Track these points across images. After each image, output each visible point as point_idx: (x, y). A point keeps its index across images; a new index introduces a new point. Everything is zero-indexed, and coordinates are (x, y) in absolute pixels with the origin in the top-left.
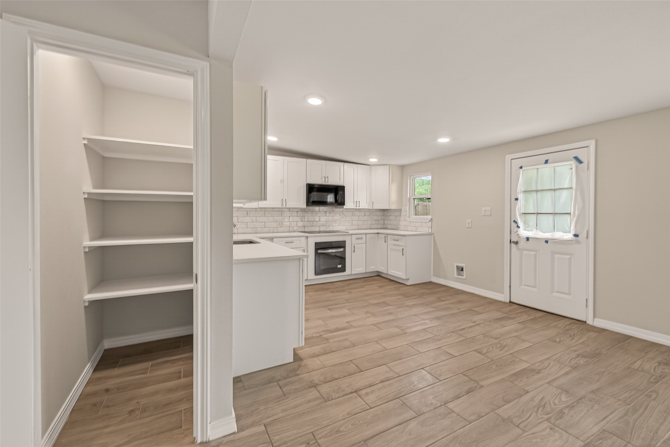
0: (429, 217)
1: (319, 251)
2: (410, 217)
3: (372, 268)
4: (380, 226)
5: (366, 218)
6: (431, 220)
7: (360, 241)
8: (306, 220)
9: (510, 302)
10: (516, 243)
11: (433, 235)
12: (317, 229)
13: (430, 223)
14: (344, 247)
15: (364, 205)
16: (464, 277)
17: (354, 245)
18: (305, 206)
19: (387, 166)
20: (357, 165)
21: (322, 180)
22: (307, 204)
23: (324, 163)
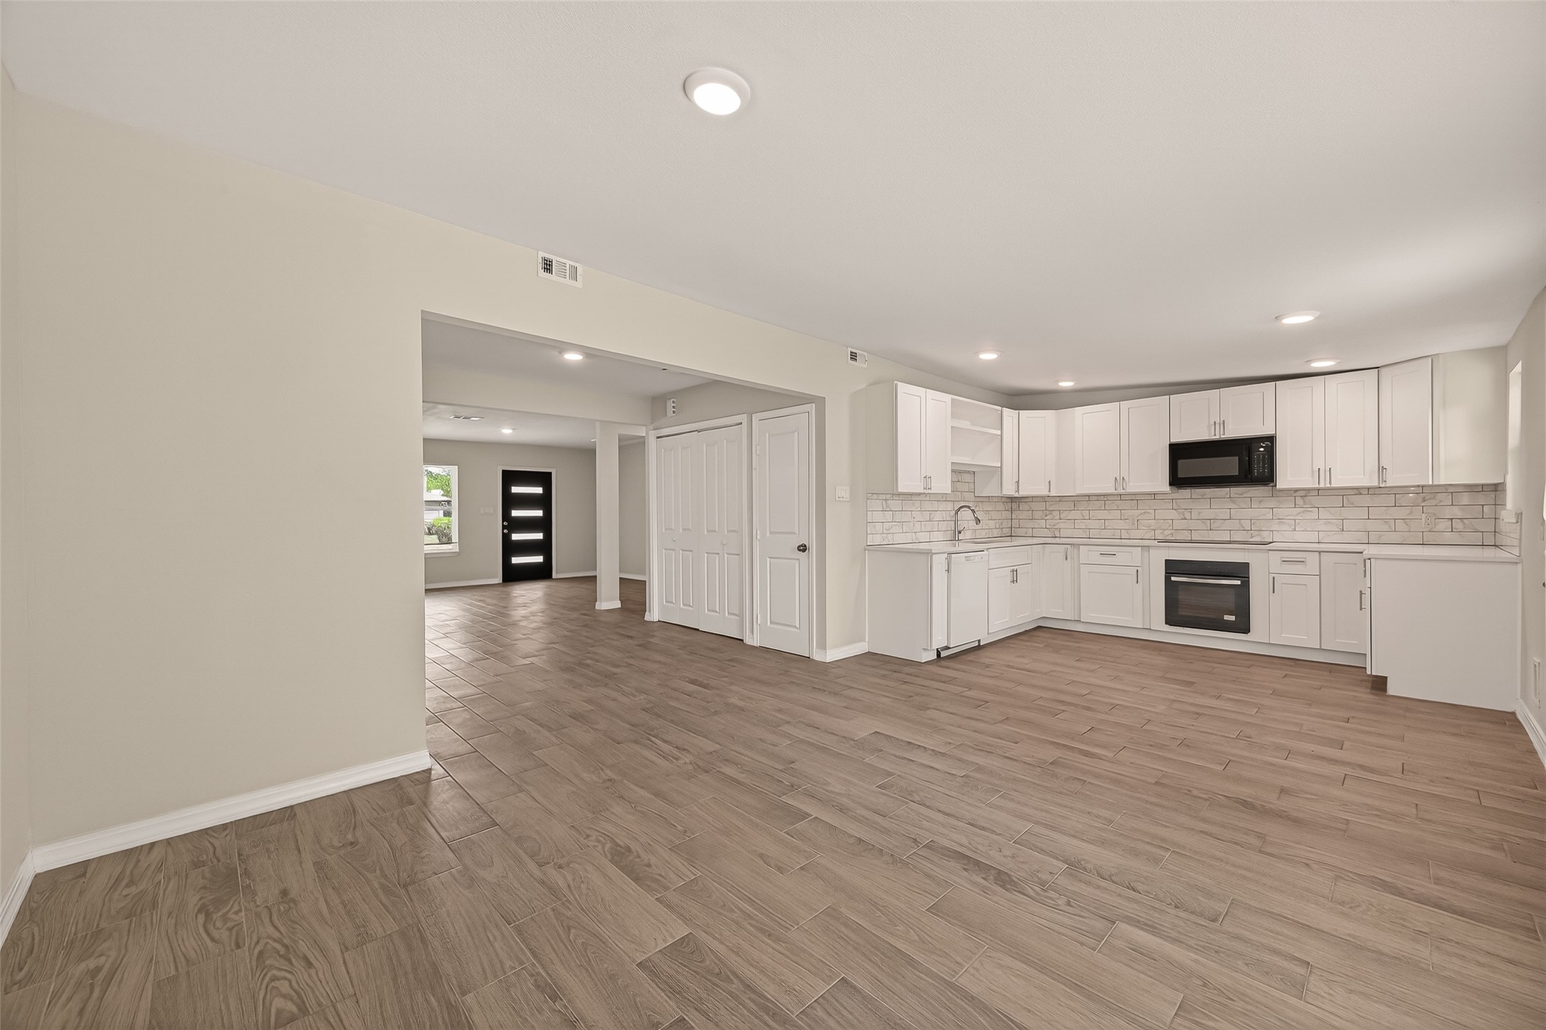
1: (1175, 578)
3: (1342, 643)
6: (1520, 514)
7: (1296, 568)
8: (1195, 515)
11: (1520, 566)
14: (1246, 577)
15: (1350, 477)
17: (1274, 575)
18: (1166, 488)
19: (1426, 359)
20: (1326, 376)
21: (1210, 431)
22: (1171, 484)
23: (1214, 393)
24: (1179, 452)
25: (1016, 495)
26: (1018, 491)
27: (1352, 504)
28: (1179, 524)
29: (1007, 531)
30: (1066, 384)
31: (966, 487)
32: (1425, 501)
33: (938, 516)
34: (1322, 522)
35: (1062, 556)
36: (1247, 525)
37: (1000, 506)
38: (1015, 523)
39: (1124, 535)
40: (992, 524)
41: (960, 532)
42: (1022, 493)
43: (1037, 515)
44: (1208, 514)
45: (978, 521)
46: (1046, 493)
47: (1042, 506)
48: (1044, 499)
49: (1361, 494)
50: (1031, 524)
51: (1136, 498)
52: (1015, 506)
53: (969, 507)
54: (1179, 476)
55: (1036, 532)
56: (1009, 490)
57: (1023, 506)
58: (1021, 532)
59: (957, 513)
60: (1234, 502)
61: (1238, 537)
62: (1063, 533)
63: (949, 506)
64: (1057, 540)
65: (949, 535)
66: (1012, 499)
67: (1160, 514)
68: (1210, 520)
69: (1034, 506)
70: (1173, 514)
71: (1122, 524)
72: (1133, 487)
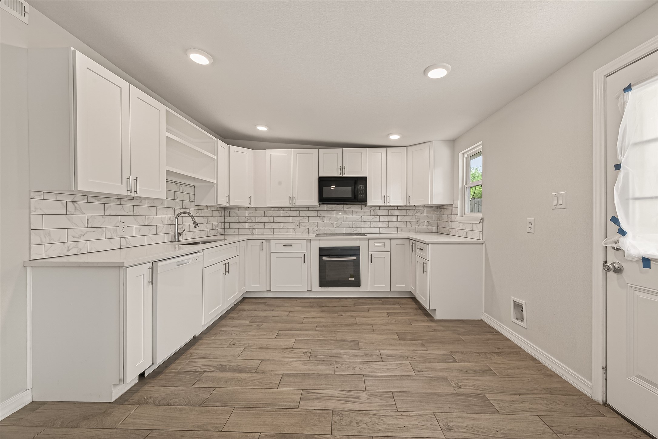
0: (480, 215)
1: (324, 258)
2: (464, 215)
3: (399, 286)
4: (431, 229)
5: (408, 218)
6: (482, 219)
7: (381, 249)
8: (328, 220)
9: (605, 404)
10: (618, 270)
11: (484, 245)
12: (341, 231)
13: (481, 224)
14: (358, 255)
15: (396, 200)
16: (524, 324)
17: (371, 253)
18: (317, 204)
19: (427, 143)
20: (387, 148)
21: (338, 171)
22: (319, 201)
23: (339, 150)
24: (324, 182)
25: (228, 205)
26: (229, 202)
27: (392, 214)
28: (321, 225)
29: (221, 231)
30: (262, 129)
31: (186, 197)
32: (416, 213)
33: (156, 221)
34: (381, 223)
35: (259, 248)
36: (351, 224)
37: (216, 214)
38: (227, 225)
39: (293, 232)
40: (210, 226)
41: (180, 234)
42: (232, 204)
43: (242, 220)
44: (333, 219)
45: (196, 225)
46: (247, 205)
47: (244, 214)
48: (246, 208)
49: (395, 209)
50: (237, 226)
51: (299, 209)
52: (226, 213)
53: (189, 213)
54: (324, 197)
55: (241, 231)
56: (222, 201)
57: (233, 214)
58: (231, 231)
59: (177, 218)
60: (345, 213)
61: (348, 231)
62: (258, 231)
63: (170, 212)
64: (254, 237)
65: (169, 237)
66: (224, 209)
67: (311, 219)
68: (335, 222)
69: (239, 213)
70: (318, 219)
71: (292, 225)
72: (300, 203)
